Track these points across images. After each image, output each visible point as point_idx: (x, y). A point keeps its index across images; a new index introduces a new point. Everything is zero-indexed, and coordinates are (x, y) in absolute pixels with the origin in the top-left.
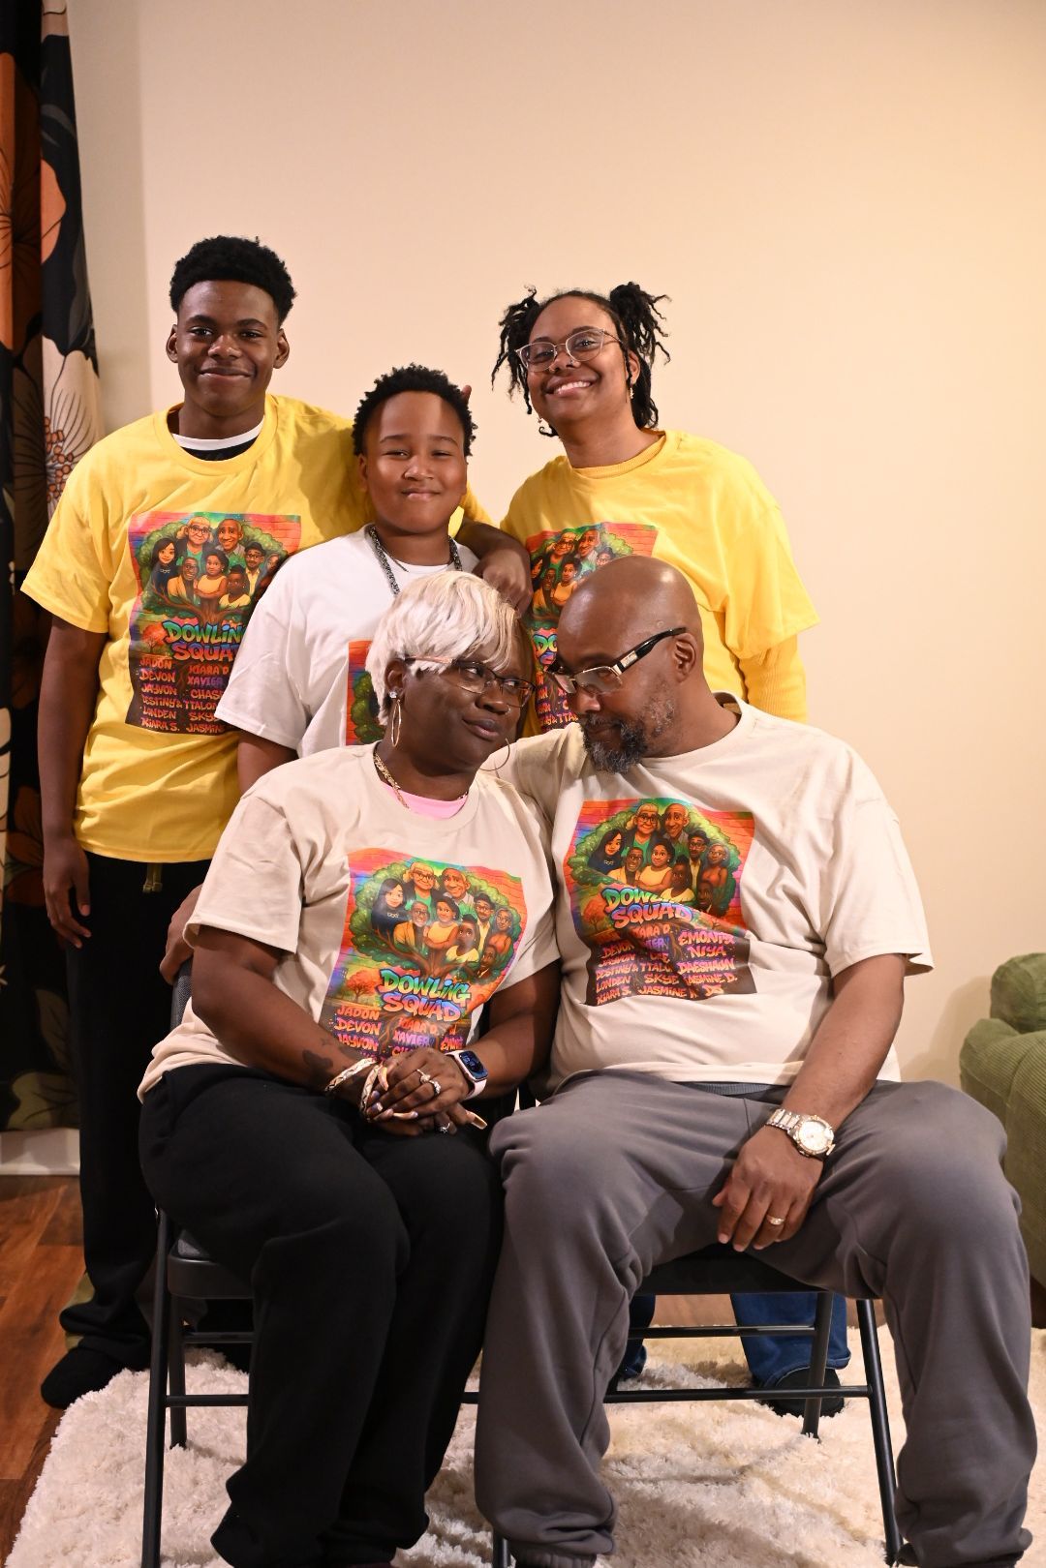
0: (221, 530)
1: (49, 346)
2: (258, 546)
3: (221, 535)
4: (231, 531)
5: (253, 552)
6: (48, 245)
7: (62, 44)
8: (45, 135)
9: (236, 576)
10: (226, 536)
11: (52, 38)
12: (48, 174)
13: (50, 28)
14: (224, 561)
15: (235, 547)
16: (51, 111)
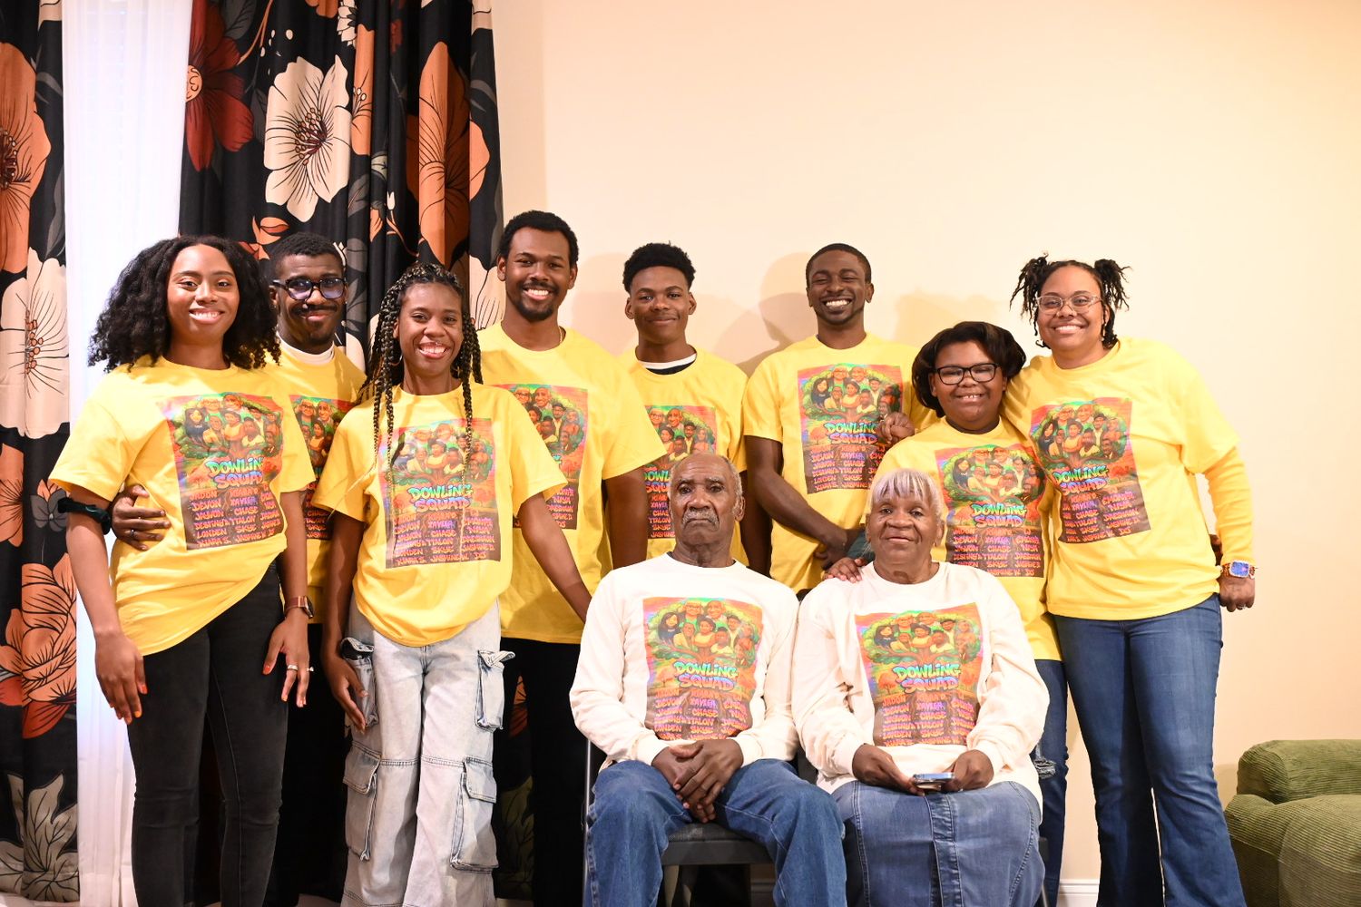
0: (670, 415)
1: (475, 264)
2: (691, 424)
3: (670, 418)
4: (676, 415)
5: (689, 427)
6: (475, 186)
7: (487, 35)
8: (474, 103)
9: (679, 442)
10: (673, 418)
11: (480, 31)
12: (476, 132)
13: (478, 23)
14: (672, 433)
15: (678, 425)
16: (478, 84)
